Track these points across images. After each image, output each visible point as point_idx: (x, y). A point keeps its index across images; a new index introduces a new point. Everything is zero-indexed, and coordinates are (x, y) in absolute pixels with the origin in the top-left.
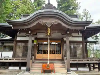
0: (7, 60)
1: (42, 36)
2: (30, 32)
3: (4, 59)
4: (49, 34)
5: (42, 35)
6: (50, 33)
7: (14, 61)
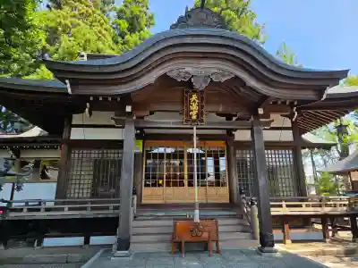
0: (39, 210)
1: (170, 123)
2: (129, 109)
3: (25, 210)
4: (194, 117)
5: (171, 121)
6: (197, 114)
7: (67, 213)
